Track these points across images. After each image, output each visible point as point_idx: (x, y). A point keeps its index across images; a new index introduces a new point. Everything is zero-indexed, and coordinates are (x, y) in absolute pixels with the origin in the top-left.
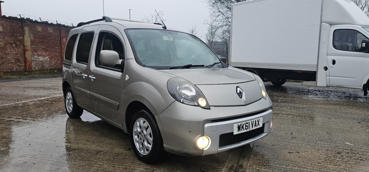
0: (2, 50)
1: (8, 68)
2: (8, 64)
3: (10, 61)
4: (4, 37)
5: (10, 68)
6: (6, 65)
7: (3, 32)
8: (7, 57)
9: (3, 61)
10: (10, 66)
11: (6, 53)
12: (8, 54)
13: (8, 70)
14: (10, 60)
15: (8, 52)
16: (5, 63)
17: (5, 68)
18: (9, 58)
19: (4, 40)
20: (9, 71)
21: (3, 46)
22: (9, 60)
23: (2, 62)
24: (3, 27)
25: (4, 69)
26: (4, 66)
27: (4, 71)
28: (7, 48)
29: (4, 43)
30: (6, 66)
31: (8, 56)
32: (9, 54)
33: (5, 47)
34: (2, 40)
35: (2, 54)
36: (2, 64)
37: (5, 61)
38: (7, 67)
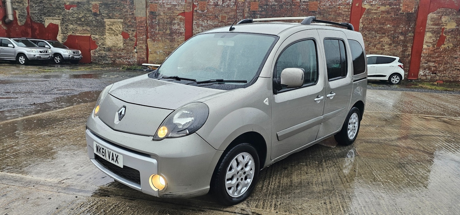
0: (449, 53)
1: (451, 76)
2: (453, 71)
3: (456, 68)
4: (455, 36)
5: (454, 76)
6: (449, 72)
7: (455, 30)
8: (453, 62)
9: (447, 67)
10: (455, 74)
11: (454, 57)
12: (456, 58)
13: (450, 79)
14: (457, 65)
15: (456, 56)
16: (449, 69)
17: (447, 76)
18: (455, 63)
19: (454, 40)
20: (452, 80)
21: (451, 48)
22: (455, 66)
23: (444, 69)
24: (457, 24)
25: (445, 76)
26: (446, 74)
27: (444, 79)
28: (457, 51)
29: (453, 45)
30: (448, 74)
31: (456, 61)
32: (458, 59)
33: (454, 49)
34: (451, 40)
35: (447, 58)
36: (444, 70)
37: (449, 67)
38: (451, 74)
